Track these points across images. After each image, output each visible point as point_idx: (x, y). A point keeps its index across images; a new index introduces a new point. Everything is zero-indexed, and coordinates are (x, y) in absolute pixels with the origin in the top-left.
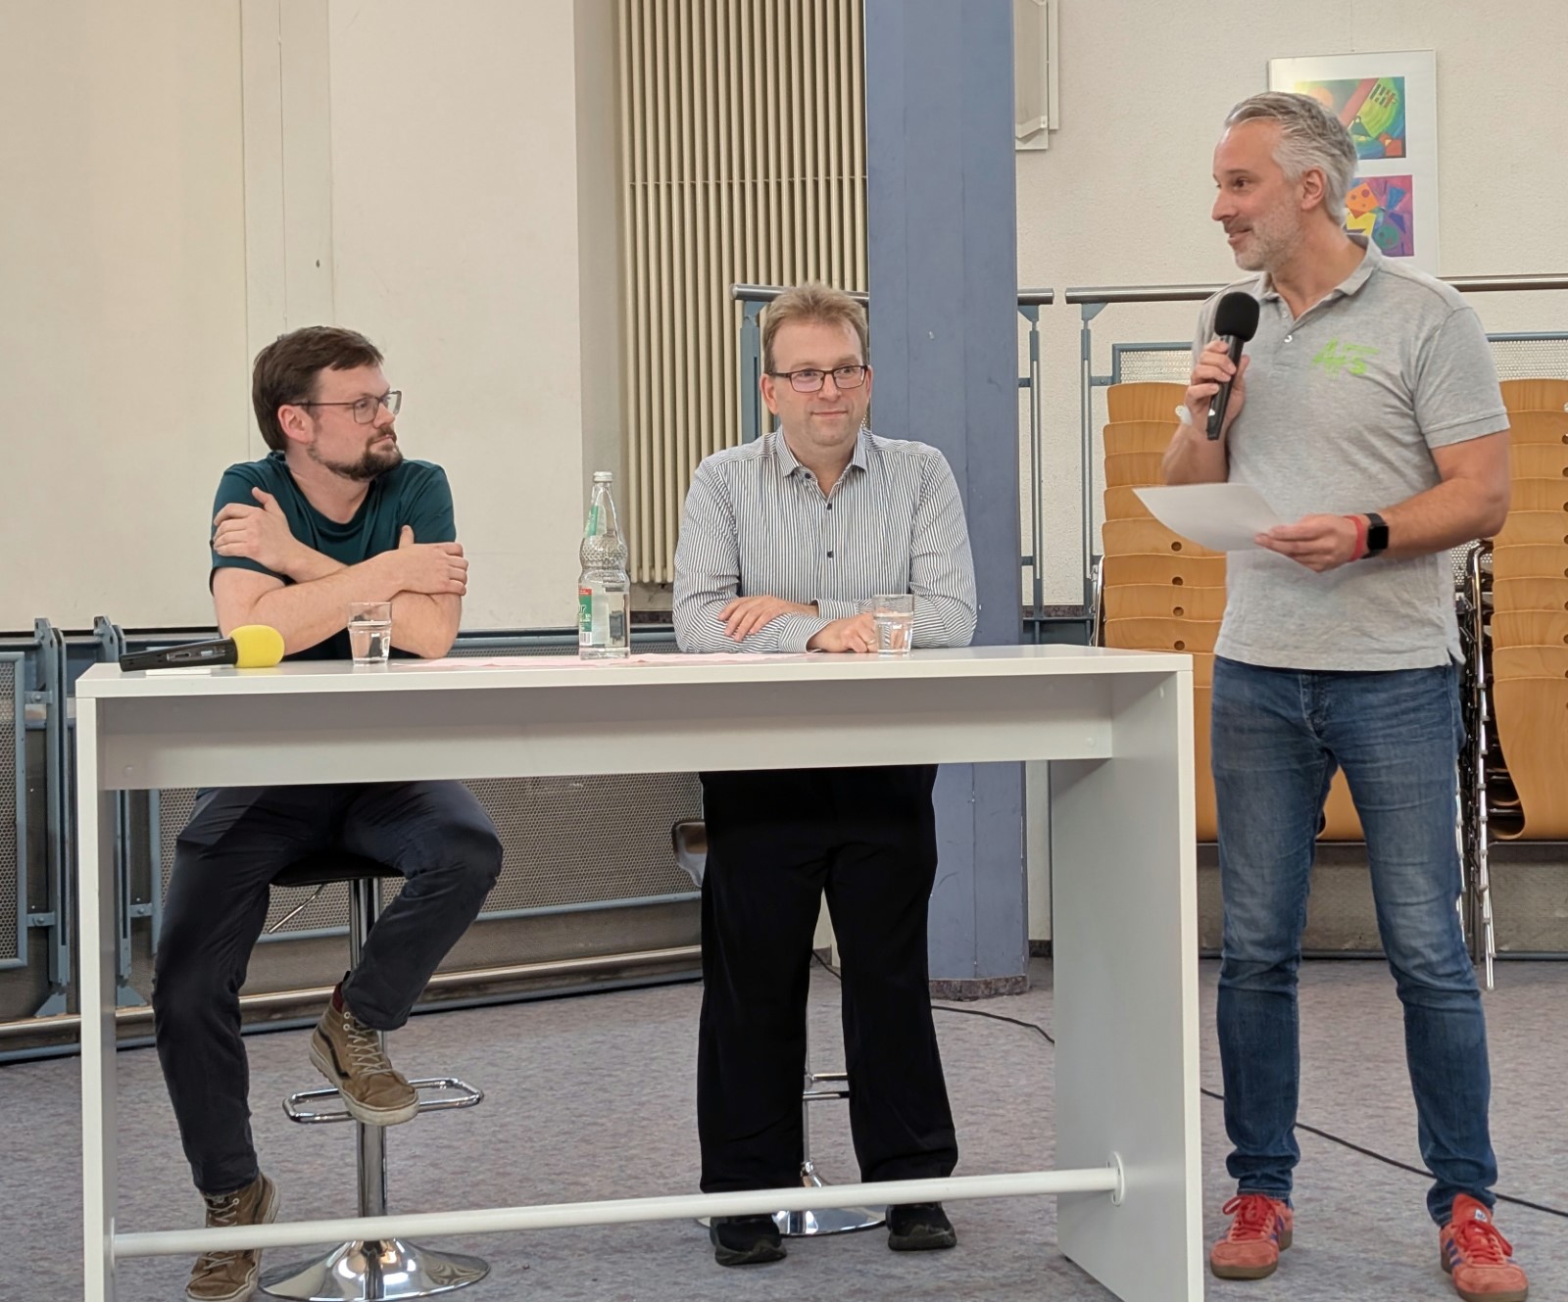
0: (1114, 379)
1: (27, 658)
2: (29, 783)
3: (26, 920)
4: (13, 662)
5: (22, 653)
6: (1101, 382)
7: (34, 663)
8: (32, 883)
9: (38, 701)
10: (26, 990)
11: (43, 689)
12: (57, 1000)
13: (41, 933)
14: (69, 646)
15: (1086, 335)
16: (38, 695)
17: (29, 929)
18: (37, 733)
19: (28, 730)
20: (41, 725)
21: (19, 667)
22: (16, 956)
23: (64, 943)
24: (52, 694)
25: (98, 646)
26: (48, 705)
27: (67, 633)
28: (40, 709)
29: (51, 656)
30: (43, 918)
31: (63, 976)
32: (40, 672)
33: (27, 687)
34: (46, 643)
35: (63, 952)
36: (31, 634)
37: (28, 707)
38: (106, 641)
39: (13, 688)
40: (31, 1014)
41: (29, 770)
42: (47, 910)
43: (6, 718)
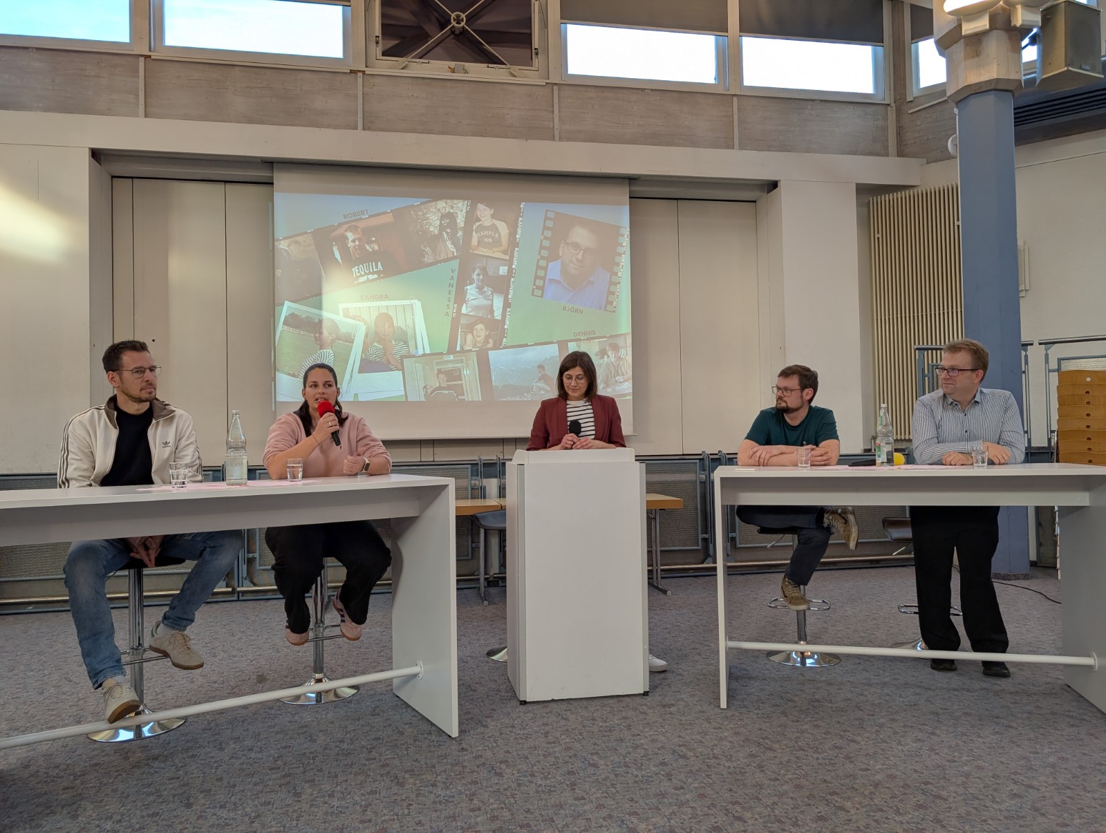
0: (1058, 370)
1: (700, 461)
2: (701, 497)
3: (701, 536)
4: (696, 463)
6: (1053, 371)
7: (702, 463)
8: (702, 524)
9: (703, 474)
10: (701, 557)
11: (705, 471)
12: (710, 559)
13: (705, 540)
14: (712, 459)
15: (1047, 356)
16: (703, 472)
17: (701, 539)
18: (703, 483)
19: (701, 482)
20: (704, 481)
21: (698, 464)
22: (698, 546)
23: (712, 543)
24: (708, 474)
25: (719, 459)
26: (707, 477)
27: (711, 454)
28: (704, 476)
29: (707, 461)
30: (706, 536)
31: (711, 552)
32: (703, 465)
33: (700, 470)
34: (705, 457)
35: (711, 546)
36: (701, 455)
37: (701, 476)
38: (722, 457)
39: (696, 470)
40: (702, 563)
41: (701, 494)
42: (707, 533)
43: (694, 478)
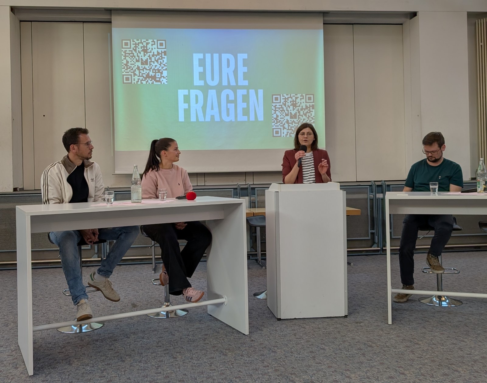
1: (370, 187)
2: (370, 208)
3: (370, 231)
5: (369, 186)
7: (371, 188)
8: (371, 225)
9: (372, 194)
10: (370, 243)
11: (372, 192)
12: (375, 245)
13: (373, 234)
14: (377, 185)
16: (372, 193)
17: (371, 233)
18: (372, 200)
19: (370, 199)
20: (372, 198)
22: (368, 237)
23: (376, 235)
24: (374, 193)
26: (373, 195)
28: (372, 196)
29: (374, 187)
31: (376, 241)
33: (370, 192)
34: (373, 185)
35: (376, 237)
37: (370, 195)
38: (383, 184)
39: (368, 192)
40: (371, 247)
41: (370, 206)
42: (373, 230)
43: (366, 197)
